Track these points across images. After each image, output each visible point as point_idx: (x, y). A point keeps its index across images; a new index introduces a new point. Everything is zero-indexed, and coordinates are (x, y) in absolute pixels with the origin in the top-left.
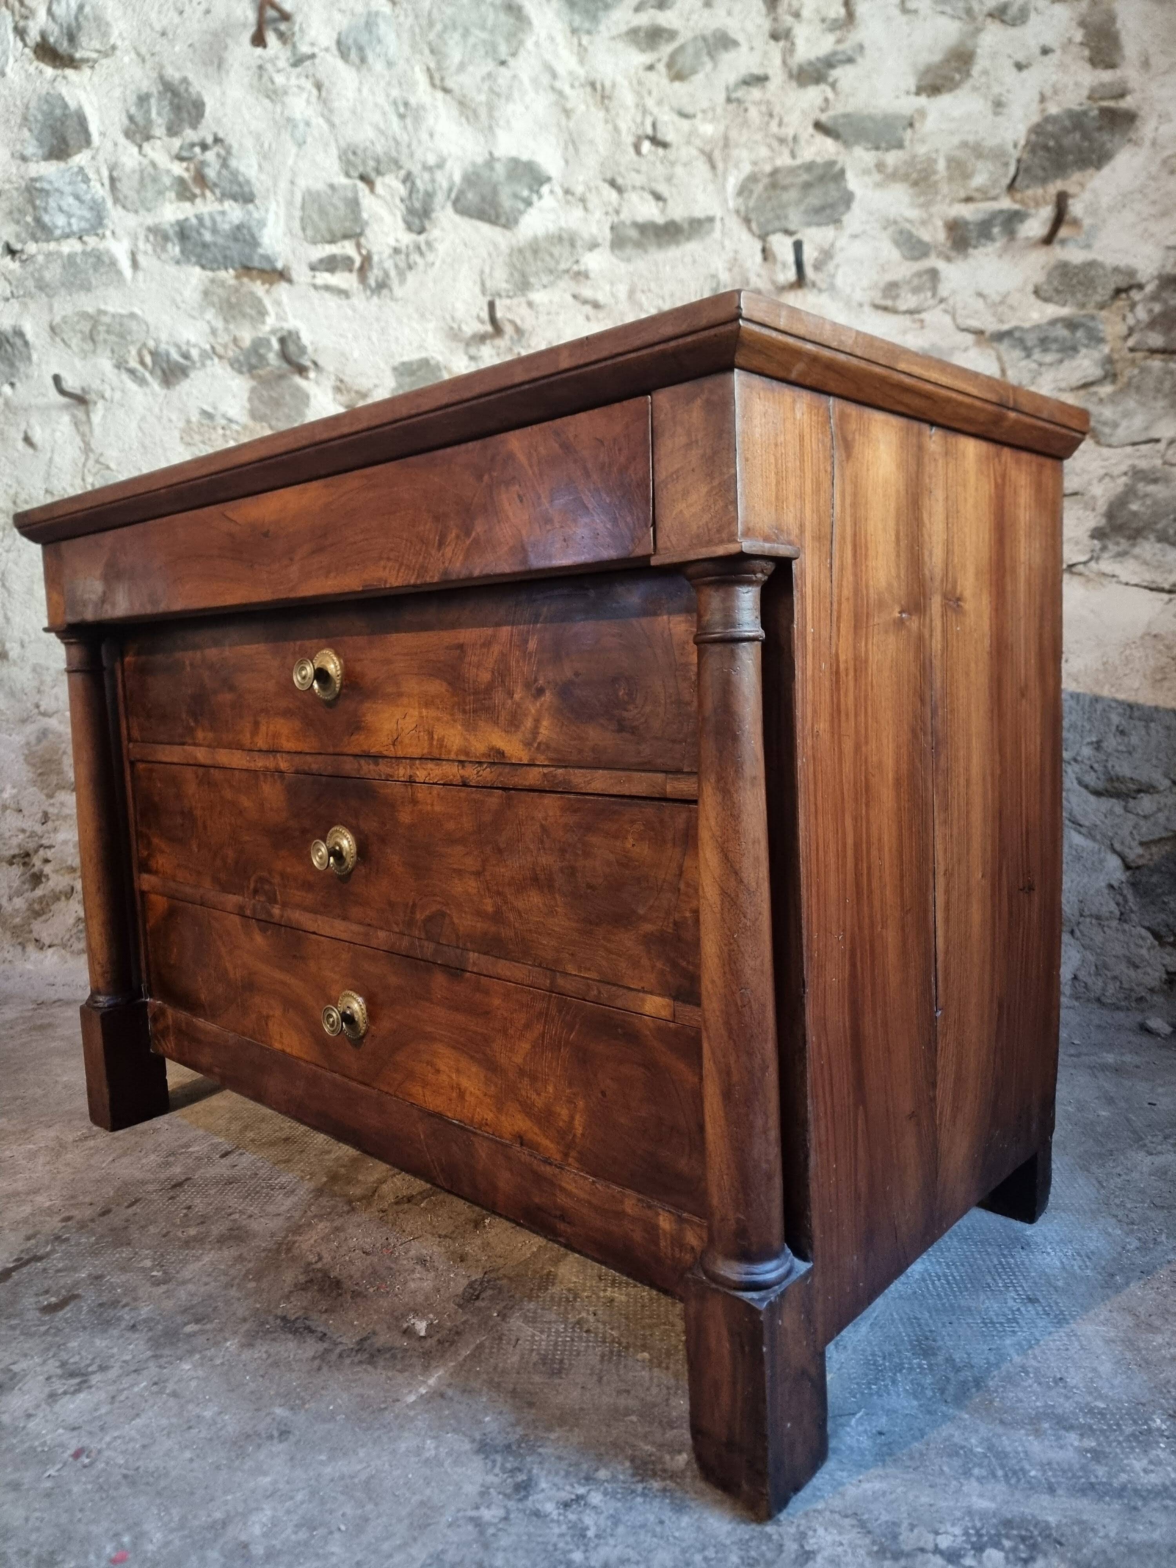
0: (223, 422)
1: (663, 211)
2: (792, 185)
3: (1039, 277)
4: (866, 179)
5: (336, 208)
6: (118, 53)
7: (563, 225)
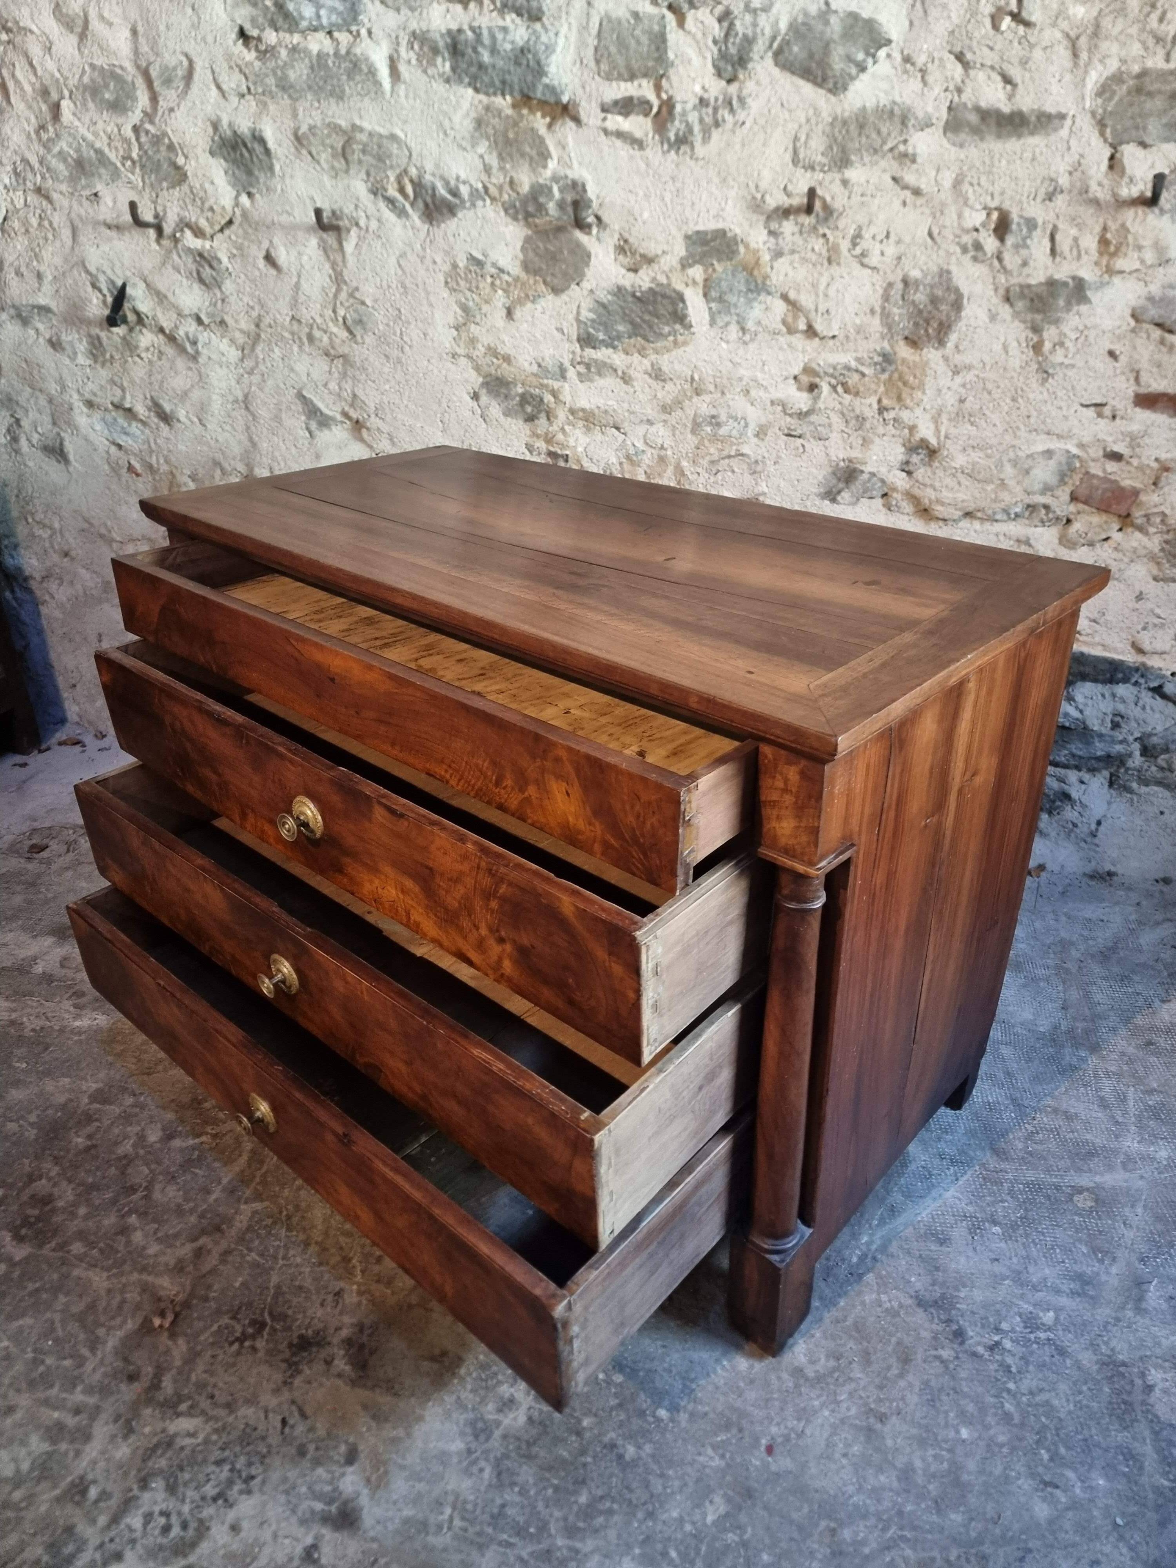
0: (493, 271)
1: (1010, 97)
2: (1160, 92)
5: (638, 42)
7: (898, 99)
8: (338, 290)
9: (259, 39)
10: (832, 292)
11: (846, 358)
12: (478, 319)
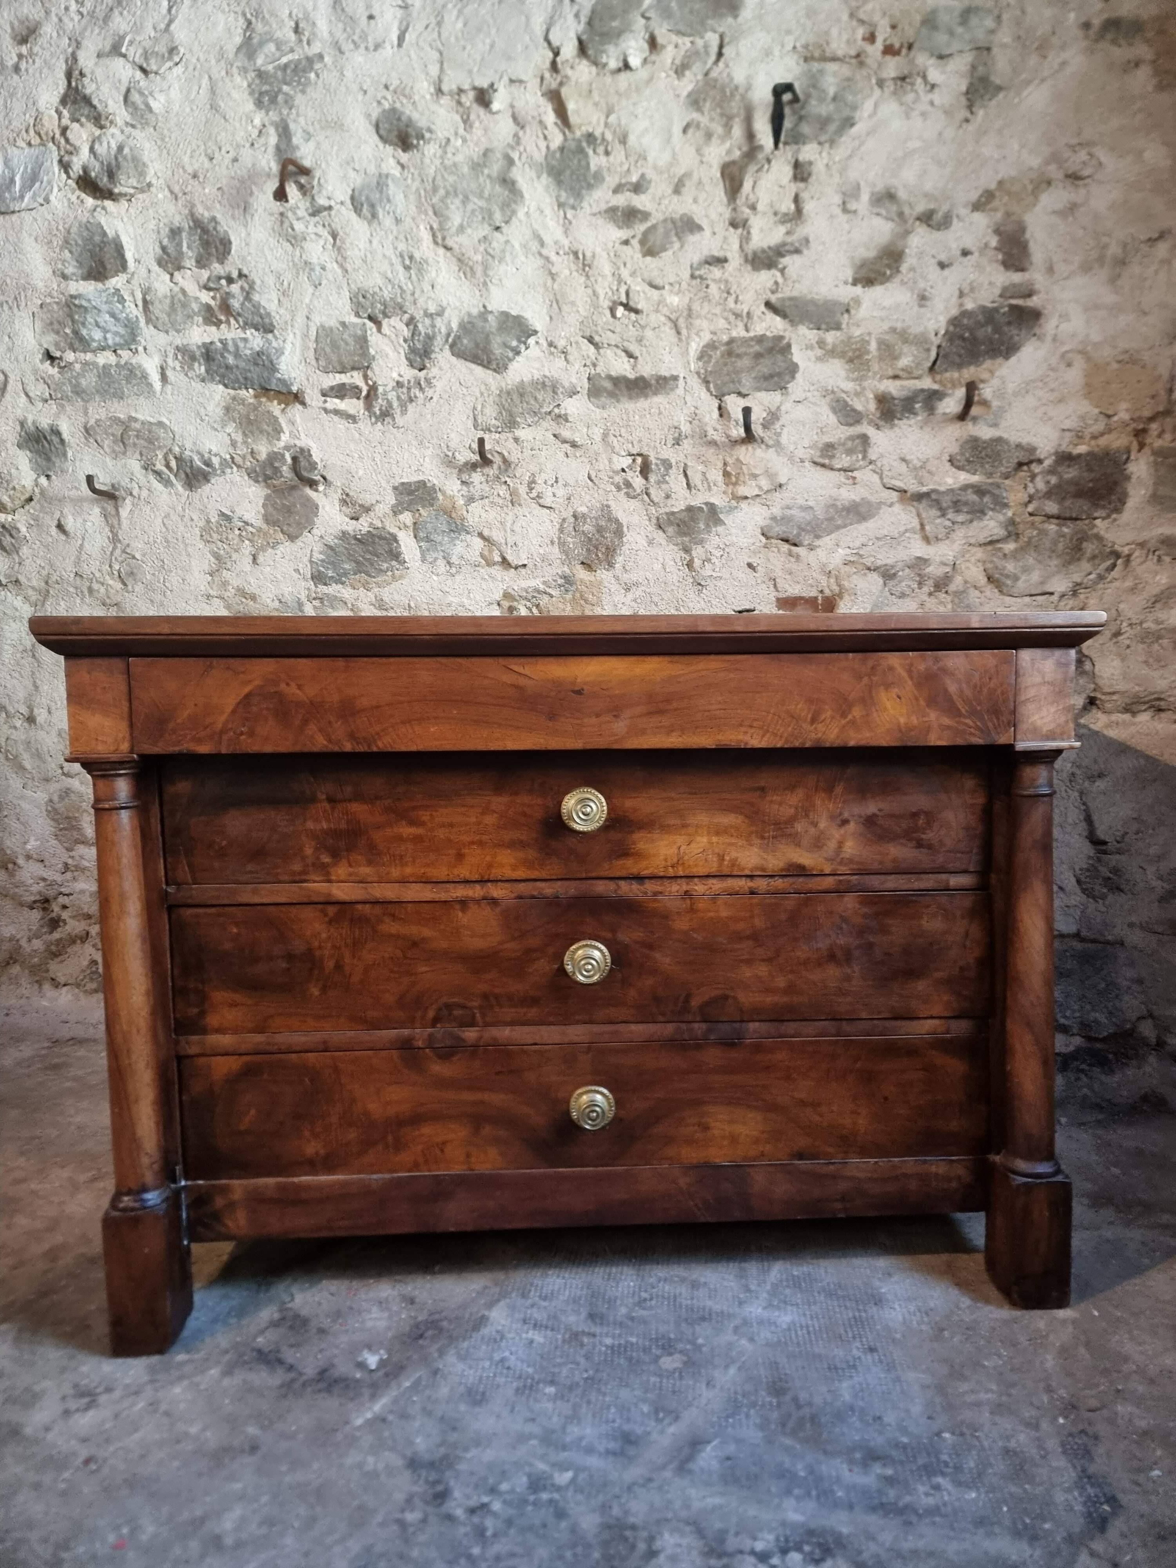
0: (240, 524)
1: (634, 367)
2: (746, 354)
3: (954, 449)
4: (810, 353)
5: (347, 344)
6: (153, 189)
7: (547, 373)
8: (114, 549)
9: (61, 358)
10: (517, 528)
11: (537, 583)
12: (229, 566)
